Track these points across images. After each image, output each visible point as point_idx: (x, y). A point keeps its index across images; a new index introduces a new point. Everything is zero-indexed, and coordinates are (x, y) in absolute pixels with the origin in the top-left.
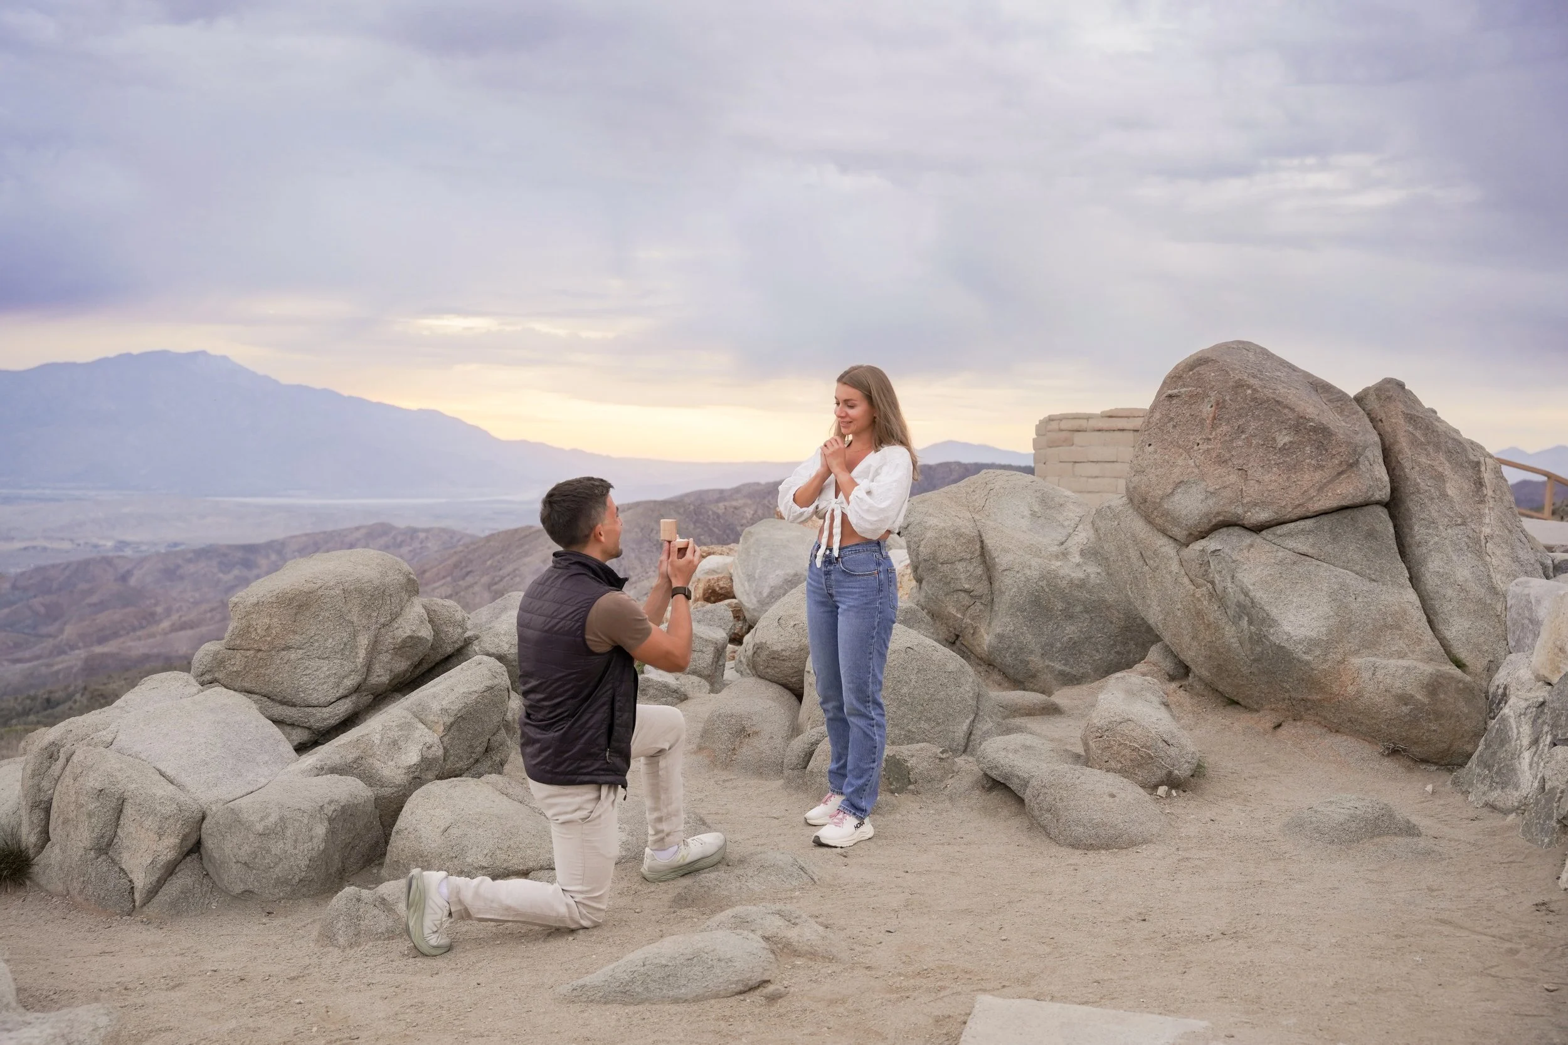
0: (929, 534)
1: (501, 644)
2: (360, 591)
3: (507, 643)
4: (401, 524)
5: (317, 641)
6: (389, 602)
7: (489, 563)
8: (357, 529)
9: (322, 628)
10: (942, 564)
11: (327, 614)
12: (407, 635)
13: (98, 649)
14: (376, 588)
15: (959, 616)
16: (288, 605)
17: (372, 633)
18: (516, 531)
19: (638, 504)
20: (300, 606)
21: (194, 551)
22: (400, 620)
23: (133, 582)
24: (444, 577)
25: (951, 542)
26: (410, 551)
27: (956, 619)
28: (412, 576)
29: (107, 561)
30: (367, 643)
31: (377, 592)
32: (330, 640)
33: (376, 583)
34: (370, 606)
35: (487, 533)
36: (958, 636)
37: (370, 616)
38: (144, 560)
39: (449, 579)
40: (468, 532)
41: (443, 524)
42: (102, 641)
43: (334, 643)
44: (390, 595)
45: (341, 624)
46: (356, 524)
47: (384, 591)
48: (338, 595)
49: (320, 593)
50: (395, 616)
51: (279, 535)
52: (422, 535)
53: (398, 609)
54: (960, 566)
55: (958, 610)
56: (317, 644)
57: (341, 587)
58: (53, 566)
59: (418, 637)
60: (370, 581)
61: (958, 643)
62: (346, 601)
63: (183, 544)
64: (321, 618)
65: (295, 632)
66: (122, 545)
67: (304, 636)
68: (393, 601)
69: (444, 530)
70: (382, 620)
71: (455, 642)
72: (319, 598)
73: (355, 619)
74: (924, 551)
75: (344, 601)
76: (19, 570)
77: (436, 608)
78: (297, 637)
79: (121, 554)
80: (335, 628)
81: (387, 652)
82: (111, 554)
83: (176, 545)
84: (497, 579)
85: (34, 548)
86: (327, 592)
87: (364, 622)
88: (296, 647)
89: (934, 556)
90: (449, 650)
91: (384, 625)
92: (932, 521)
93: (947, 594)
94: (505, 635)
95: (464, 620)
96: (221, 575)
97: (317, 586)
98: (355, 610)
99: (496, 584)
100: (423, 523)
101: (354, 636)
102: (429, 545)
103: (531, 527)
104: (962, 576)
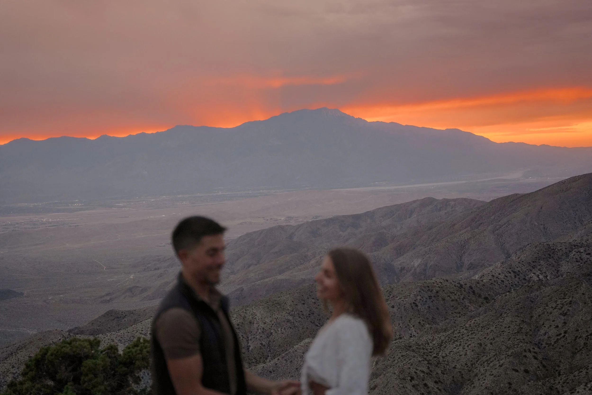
4: (440, 197)
7: (492, 217)
8: (414, 202)
13: (279, 277)
18: (508, 197)
19: (585, 176)
21: (326, 220)
23: (295, 239)
24: (466, 228)
26: (446, 213)
29: (281, 228)
35: (491, 199)
38: (299, 226)
39: (469, 228)
40: (480, 200)
41: (464, 196)
42: (281, 272)
46: (415, 199)
51: (371, 208)
52: (453, 203)
58: (255, 232)
63: (319, 216)
66: (289, 218)
69: (465, 199)
76: (239, 236)
79: (288, 224)
82: (284, 224)
83: (317, 217)
84: (498, 227)
85: (245, 223)
96: (341, 233)
99: (497, 230)
100: (454, 195)
102: (457, 209)
103: (517, 194)
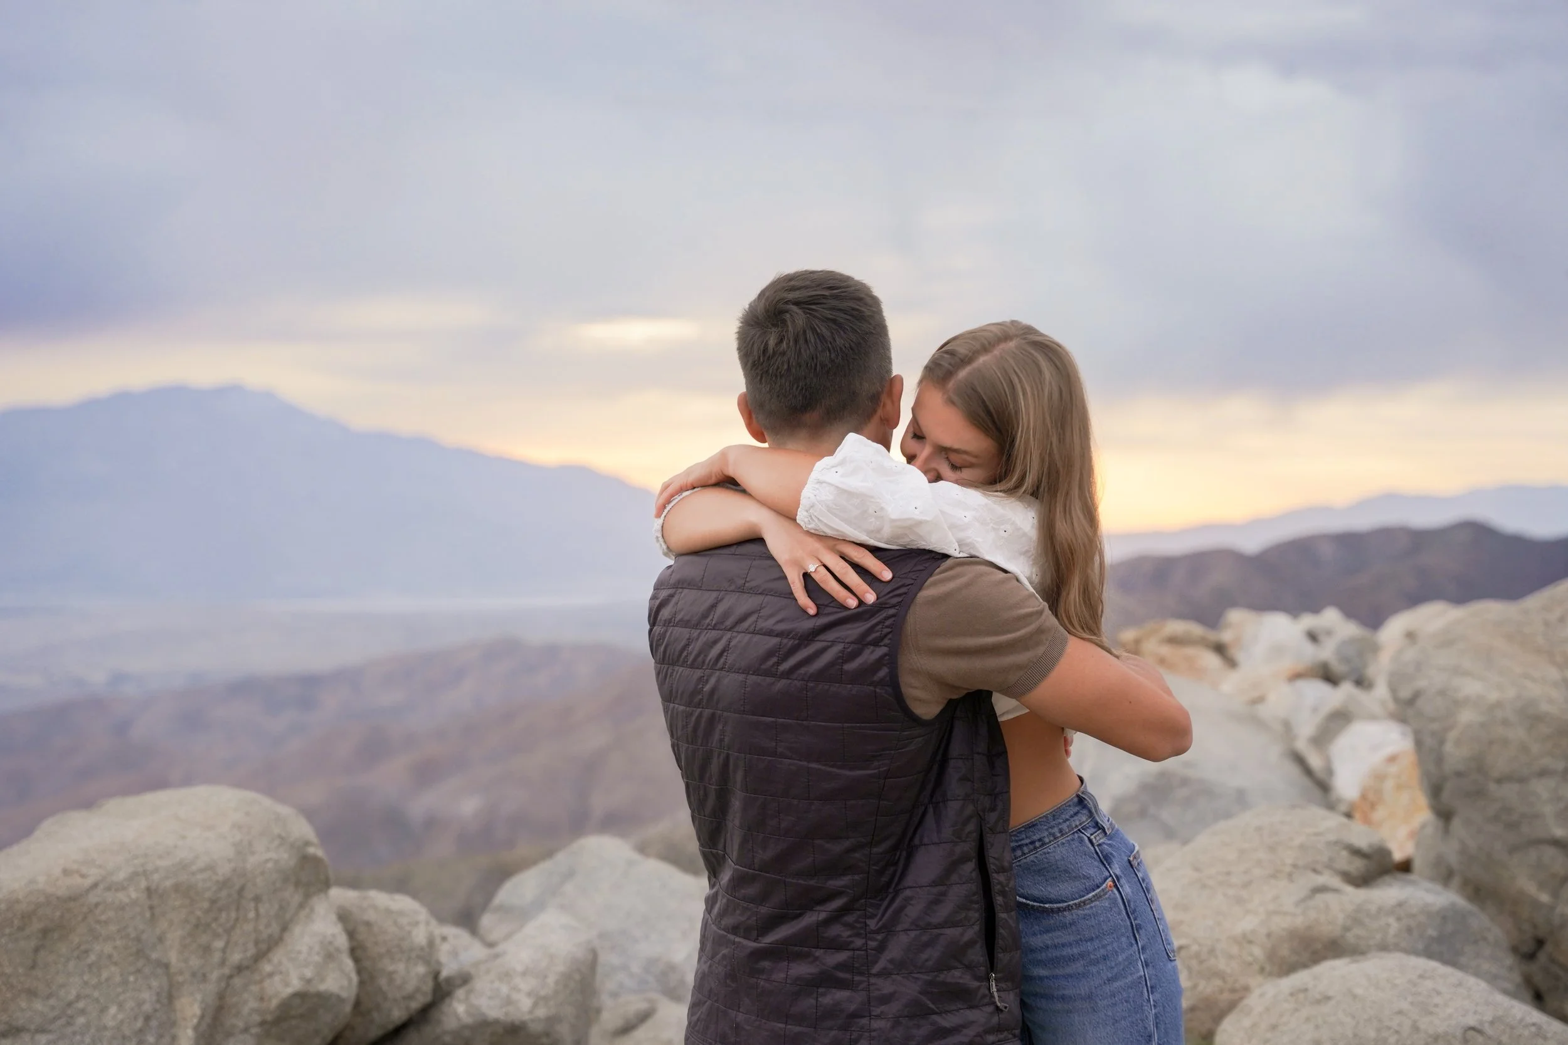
0: (1467, 716)
1: (515, 996)
2: (185, 891)
3: (529, 994)
5: (83, 1012)
6: (252, 915)
9: (94, 981)
10: (1499, 781)
11: (108, 948)
12: (289, 990)
14: (225, 884)
15: (1545, 898)
16: (21, 929)
17: (211, 987)
20: (45, 932)
22: (278, 956)
25: (1518, 733)
27: (1536, 904)
28: (311, 850)
30: (198, 1012)
31: (224, 893)
32: (113, 1010)
33: (224, 870)
34: (208, 925)
36: (1540, 943)
37: (207, 949)
43: (120, 1017)
44: (257, 899)
45: (139, 971)
47: (242, 889)
48: (134, 903)
49: (93, 898)
50: (266, 948)
53: (275, 928)
54: (1542, 788)
55: (1542, 886)
56: (81, 1020)
57: (143, 884)
59: (319, 995)
60: (211, 868)
61: (1542, 957)
62: (153, 915)
64: (92, 958)
65: (32, 993)
67: (52, 1002)
68: (262, 910)
70: (236, 957)
71: (410, 997)
72: (91, 911)
73: (173, 957)
74: (1455, 753)
75: (148, 915)
77: (371, 916)
78: (38, 1005)
80: (125, 982)
81: (246, 1030)
86: (109, 897)
87: (195, 962)
88: (33, 1027)
89: (1479, 765)
90: (398, 1015)
91: (240, 969)
92: (1471, 688)
93: (1513, 849)
94: (524, 974)
95: (431, 943)
97: (88, 882)
98: (174, 936)
101: (169, 997)
104: (1548, 810)
